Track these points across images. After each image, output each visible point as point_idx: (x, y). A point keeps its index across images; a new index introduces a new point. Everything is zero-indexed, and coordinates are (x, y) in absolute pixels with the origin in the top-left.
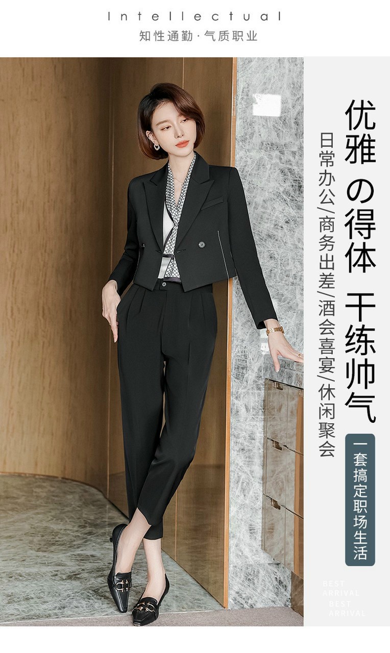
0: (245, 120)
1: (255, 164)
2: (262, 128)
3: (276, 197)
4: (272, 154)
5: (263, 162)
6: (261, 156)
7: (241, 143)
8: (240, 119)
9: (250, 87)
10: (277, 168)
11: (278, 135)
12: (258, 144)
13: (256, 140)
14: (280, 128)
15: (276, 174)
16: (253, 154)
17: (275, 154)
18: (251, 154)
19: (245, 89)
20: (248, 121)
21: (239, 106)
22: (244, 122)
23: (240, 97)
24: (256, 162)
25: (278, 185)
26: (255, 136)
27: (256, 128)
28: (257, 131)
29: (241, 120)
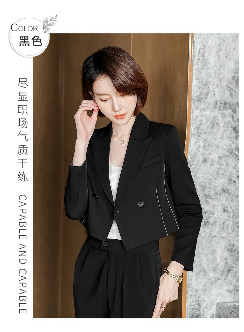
0: (200, 81)
1: (209, 123)
2: (216, 88)
3: (229, 153)
4: (225, 113)
5: (217, 121)
6: (215, 115)
7: (196, 103)
8: (197, 79)
9: (206, 49)
10: (229, 127)
11: (231, 94)
12: (212, 104)
13: (211, 100)
14: (233, 88)
15: (229, 132)
16: (208, 113)
17: (228, 112)
18: (206, 113)
19: (201, 51)
20: (204, 81)
21: (195, 67)
22: (200, 82)
23: (197, 58)
24: (210, 120)
25: (231, 142)
26: (209, 95)
27: (211, 87)
28: (212, 90)
29: (197, 81)
